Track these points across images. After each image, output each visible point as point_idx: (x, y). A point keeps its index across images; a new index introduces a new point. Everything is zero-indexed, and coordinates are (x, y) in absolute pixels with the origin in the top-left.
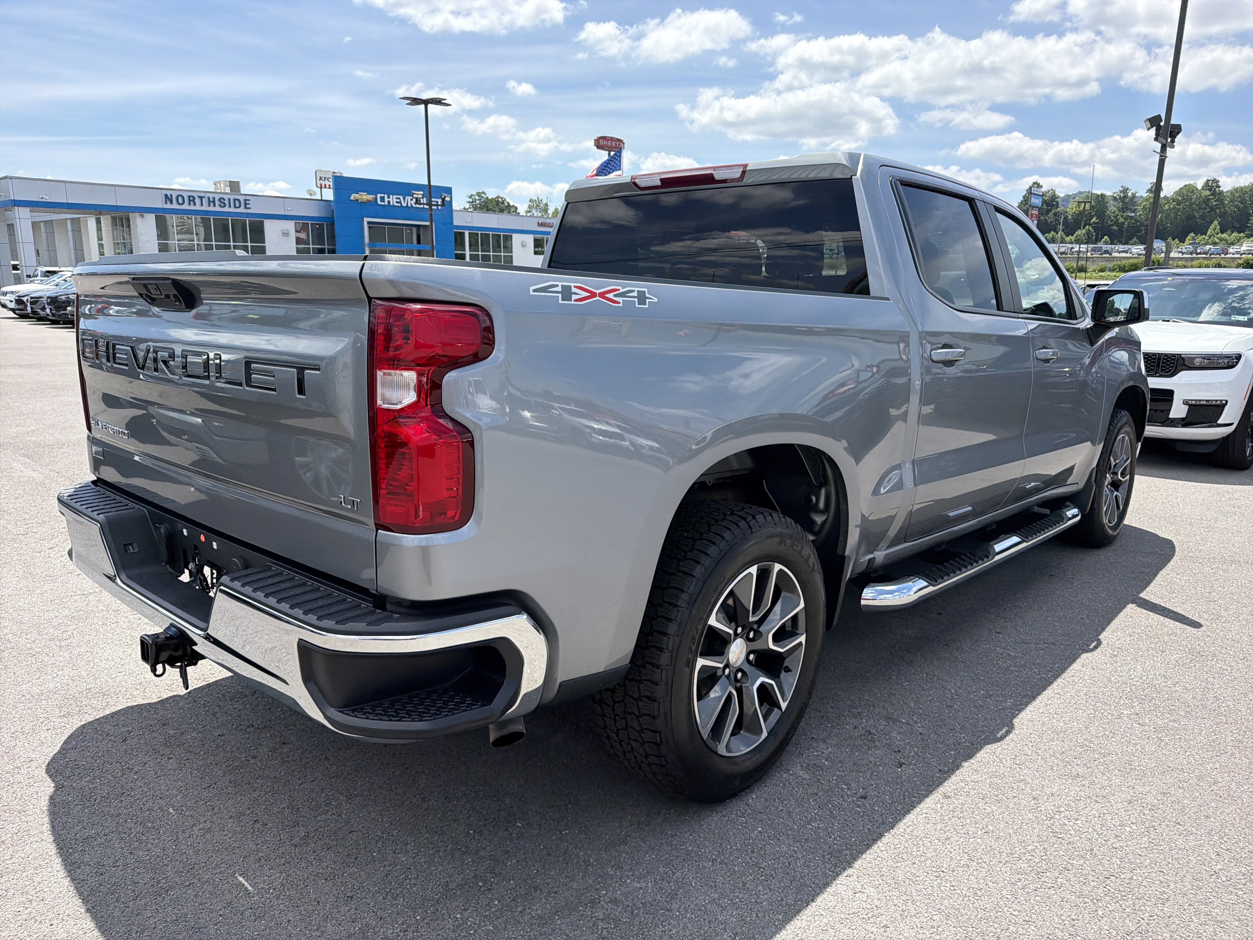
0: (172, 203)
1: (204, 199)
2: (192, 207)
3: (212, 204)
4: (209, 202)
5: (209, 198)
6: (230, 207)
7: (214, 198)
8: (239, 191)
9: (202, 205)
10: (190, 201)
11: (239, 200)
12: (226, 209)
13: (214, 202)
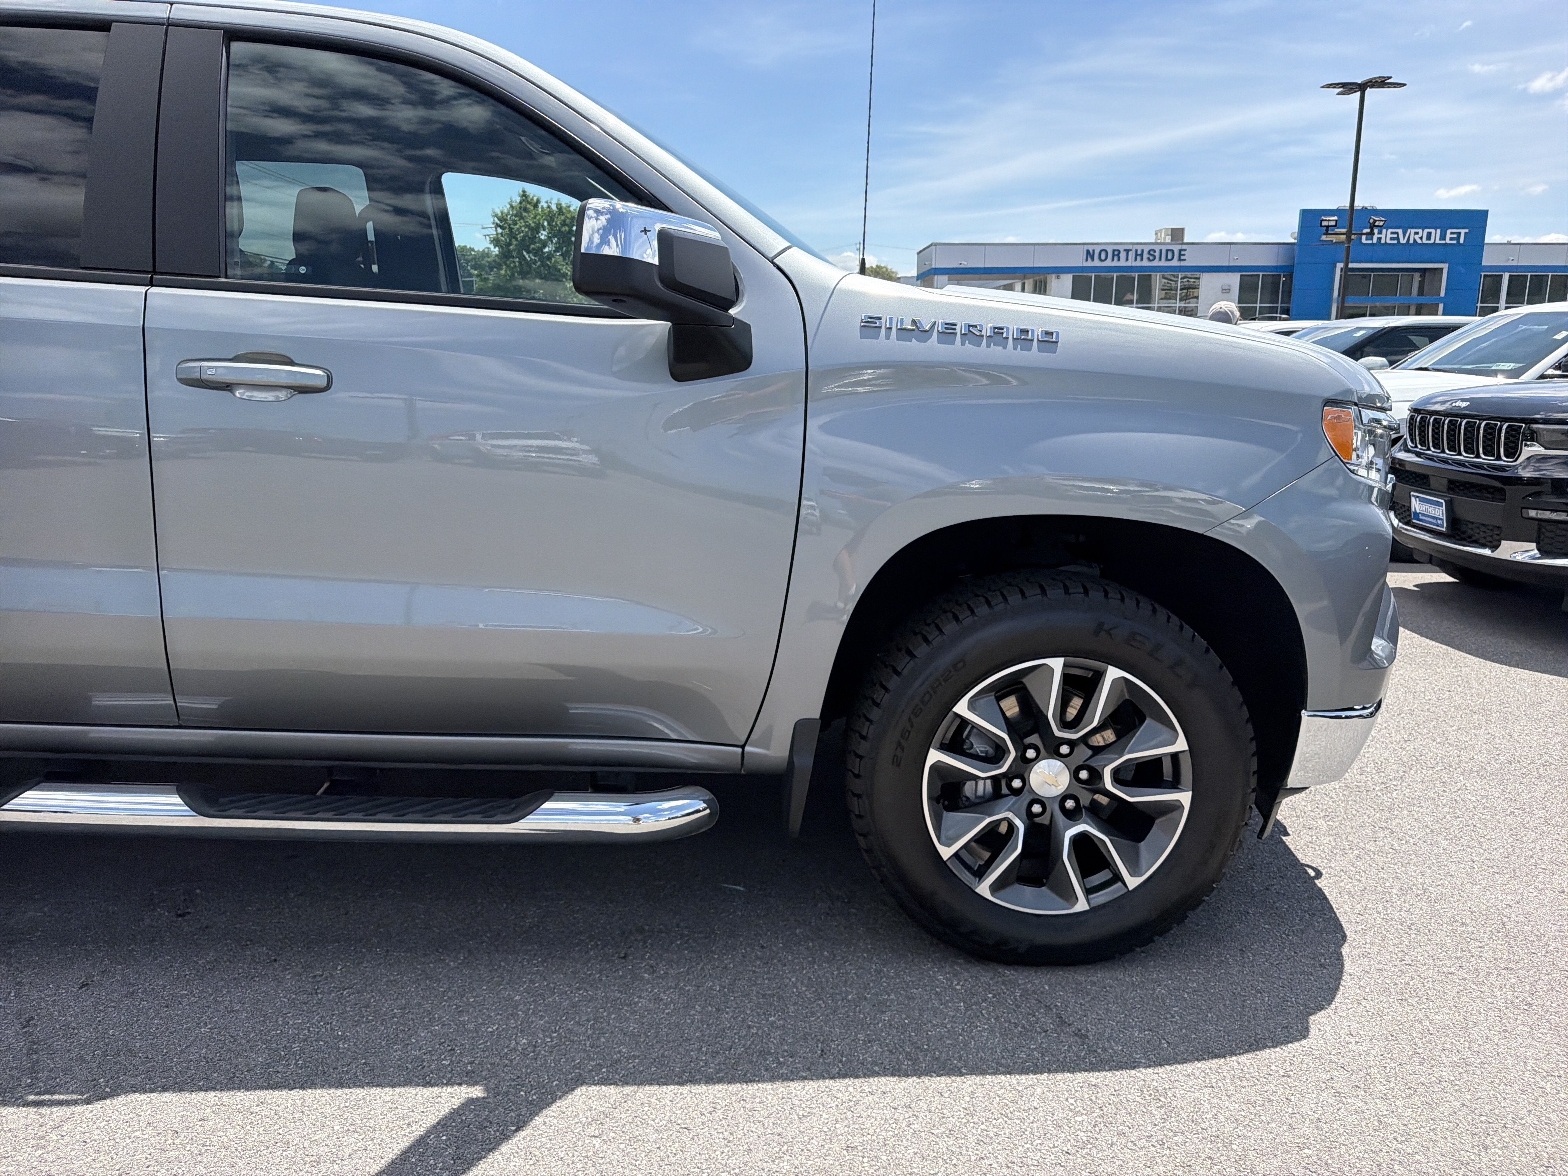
0: (1093, 259)
1: (1130, 253)
2: (1115, 263)
3: (1139, 258)
4: (1136, 255)
5: (1136, 251)
6: (1160, 259)
7: (1143, 251)
8: (1183, 239)
9: (1127, 260)
10: (1113, 256)
11: (1173, 252)
12: (1156, 263)
13: (1142, 255)
